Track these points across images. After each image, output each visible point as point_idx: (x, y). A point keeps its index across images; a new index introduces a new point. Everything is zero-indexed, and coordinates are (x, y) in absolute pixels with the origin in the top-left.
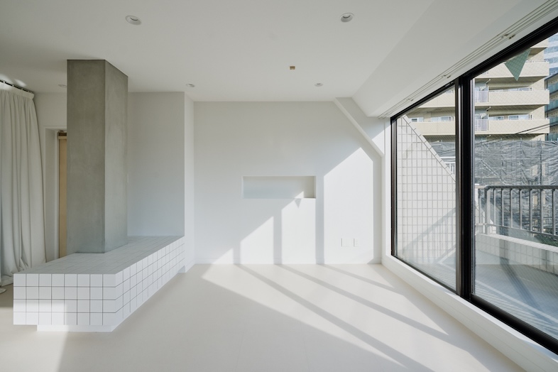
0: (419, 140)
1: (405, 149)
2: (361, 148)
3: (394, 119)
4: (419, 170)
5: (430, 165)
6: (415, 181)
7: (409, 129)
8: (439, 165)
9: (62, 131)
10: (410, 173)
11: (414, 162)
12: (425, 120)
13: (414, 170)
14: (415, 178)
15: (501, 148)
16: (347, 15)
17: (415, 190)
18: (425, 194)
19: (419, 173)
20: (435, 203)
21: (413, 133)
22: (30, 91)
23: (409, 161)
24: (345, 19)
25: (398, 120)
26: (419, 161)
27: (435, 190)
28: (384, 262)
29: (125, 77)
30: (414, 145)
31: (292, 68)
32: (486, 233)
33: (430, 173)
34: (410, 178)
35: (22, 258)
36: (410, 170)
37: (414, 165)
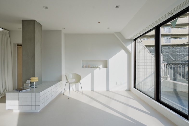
0: (144, 47)
1: (139, 50)
2: (123, 50)
3: (135, 40)
4: (144, 58)
5: (147, 56)
6: (142, 62)
7: (140, 43)
8: (150, 56)
9: (18, 44)
10: (140, 59)
11: (142, 55)
12: (148, 39)
13: (142, 58)
14: (142, 61)
15: (176, 50)
16: (117, 6)
17: (142, 65)
18: (145, 66)
19: (144, 59)
20: (149, 69)
21: (142, 45)
22: (8, 30)
23: (140, 55)
24: (117, 7)
25: (136, 40)
26: (144, 55)
27: (149, 65)
28: (131, 90)
29: (41, 26)
30: (142, 49)
31: (99, 22)
32: (167, 80)
33: (147, 59)
34: (140, 61)
35: (5, 88)
36: (140, 58)
37: (142, 56)
